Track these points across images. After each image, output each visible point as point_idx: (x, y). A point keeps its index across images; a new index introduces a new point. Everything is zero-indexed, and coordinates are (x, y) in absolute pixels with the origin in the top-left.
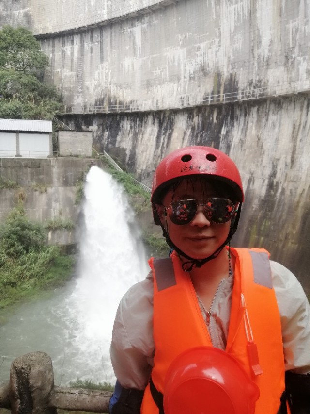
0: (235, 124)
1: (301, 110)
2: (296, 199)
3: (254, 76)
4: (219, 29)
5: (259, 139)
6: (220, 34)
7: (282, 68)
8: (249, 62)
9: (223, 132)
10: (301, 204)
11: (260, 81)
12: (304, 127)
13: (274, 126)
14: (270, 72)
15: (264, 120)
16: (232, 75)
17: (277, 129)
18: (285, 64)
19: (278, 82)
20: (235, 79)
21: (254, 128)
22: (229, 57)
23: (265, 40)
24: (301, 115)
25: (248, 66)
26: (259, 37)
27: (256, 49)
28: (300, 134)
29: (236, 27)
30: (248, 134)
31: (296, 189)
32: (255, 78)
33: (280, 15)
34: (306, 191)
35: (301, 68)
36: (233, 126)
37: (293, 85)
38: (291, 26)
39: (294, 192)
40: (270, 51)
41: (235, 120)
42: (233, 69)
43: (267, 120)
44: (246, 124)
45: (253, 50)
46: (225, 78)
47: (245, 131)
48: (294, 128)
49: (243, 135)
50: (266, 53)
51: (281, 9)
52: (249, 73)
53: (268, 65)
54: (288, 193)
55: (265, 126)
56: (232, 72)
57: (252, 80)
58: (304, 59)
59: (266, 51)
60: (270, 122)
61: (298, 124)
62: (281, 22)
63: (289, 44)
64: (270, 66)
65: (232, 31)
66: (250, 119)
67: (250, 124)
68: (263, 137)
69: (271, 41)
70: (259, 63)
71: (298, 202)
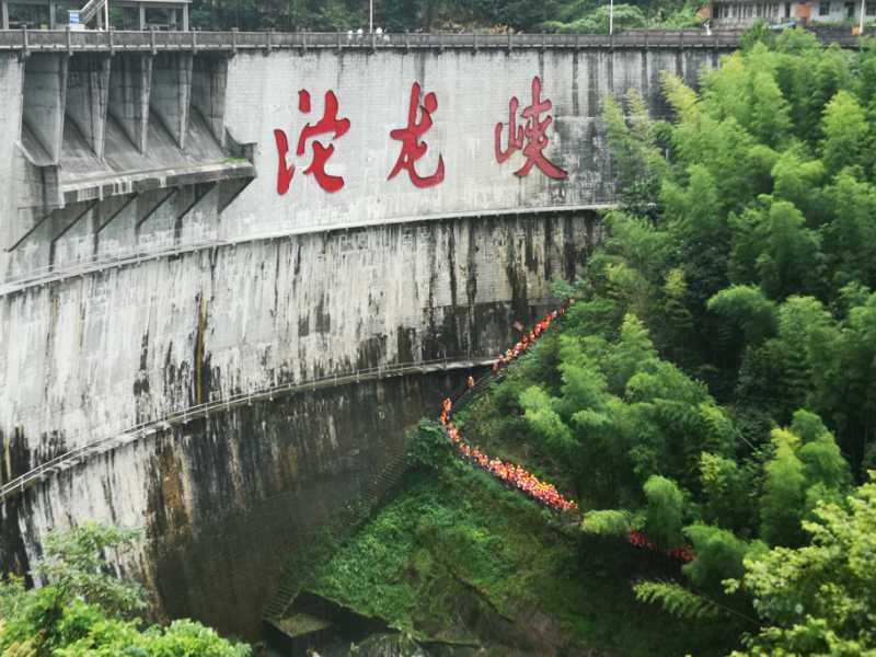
0: (33, 508)
1: (107, 462)
2: (140, 570)
3: (47, 425)
4: (6, 358)
5: (70, 517)
6: (6, 367)
7: (79, 412)
8: (40, 406)
9: (23, 528)
10: (147, 572)
11: (55, 433)
12: (114, 481)
13: (82, 491)
14: (66, 417)
15: (67, 488)
16: (17, 429)
17: (86, 494)
18: (82, 406)
19: (77, 431)
20: (23, 436)
21: (59, 503)
22: (16, 403)
23: (62, 375)
24: (107, 468)
25: (39, 413)
26: (56, 370)
27: (50, 388)
28: (113, 491)
29: (28, 356)
30: (55, 516)
31: (133, 558)
32: (49, 429)
33: (81, 344)
34: (144, 555)
35: (99, 409)
36: (31, 513)
37: (93, 432)
38: (90, 359)
39: (132, 563)
40: (66, 390)
41: (32, 502)
42: (19, 419)
43: (71, 487)
44: (47, 502)
45: (46, 389)
46: (9, 437)
47: (49, 513)
48: (104, 486)
49: (50, 520)
50: (62, 393)
51: (82, 337)
52: (40, 424)
53: (62, 408)
54: (127, 568)
55: (71, 495)
56: (17, 425)
57: (46, 434)
58: (101, 399)
59: (62, 390)
60: (75, 487)
61: (106, 480)
62: (81, 353)
63: (86, 380)
64: (66, 411)
65: (23, 362)
66: (51, 493)
67: (53, 500)
68: (73, 513)
69: (69, 378)
70: (52, 406)
71: (144, 571)
